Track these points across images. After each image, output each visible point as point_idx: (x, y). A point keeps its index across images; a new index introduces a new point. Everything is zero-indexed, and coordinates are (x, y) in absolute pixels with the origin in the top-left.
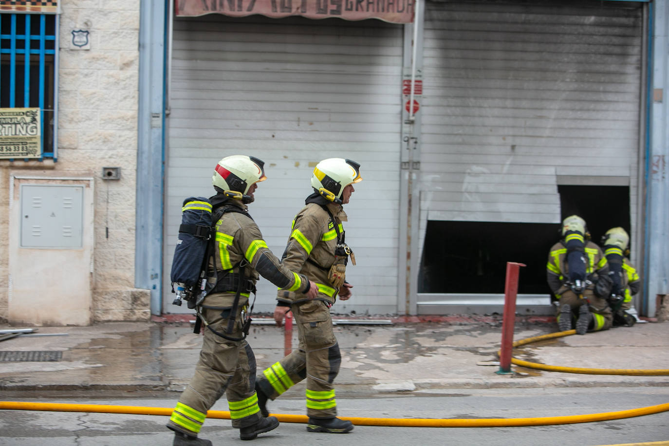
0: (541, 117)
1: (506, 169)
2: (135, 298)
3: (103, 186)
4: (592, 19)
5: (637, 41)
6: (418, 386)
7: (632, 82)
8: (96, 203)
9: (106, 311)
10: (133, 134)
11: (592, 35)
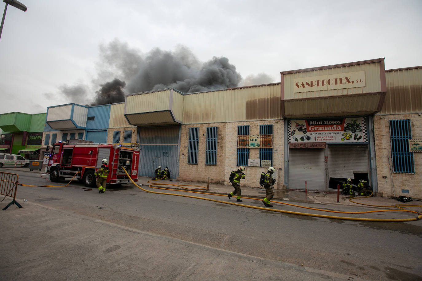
0: (350, 162)
1: (343, 170)
2: (284, 186)
3: (279, 171)
4: (358, 147)
5: (367, 150)
6: (321, 203)
7: (367, 156)
8: (278, 173)
9: (280, 188)
10: (284, 164)
11: (358, 149)
